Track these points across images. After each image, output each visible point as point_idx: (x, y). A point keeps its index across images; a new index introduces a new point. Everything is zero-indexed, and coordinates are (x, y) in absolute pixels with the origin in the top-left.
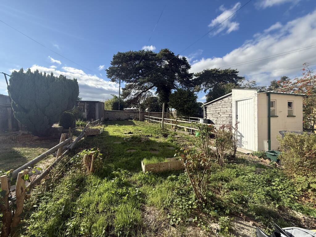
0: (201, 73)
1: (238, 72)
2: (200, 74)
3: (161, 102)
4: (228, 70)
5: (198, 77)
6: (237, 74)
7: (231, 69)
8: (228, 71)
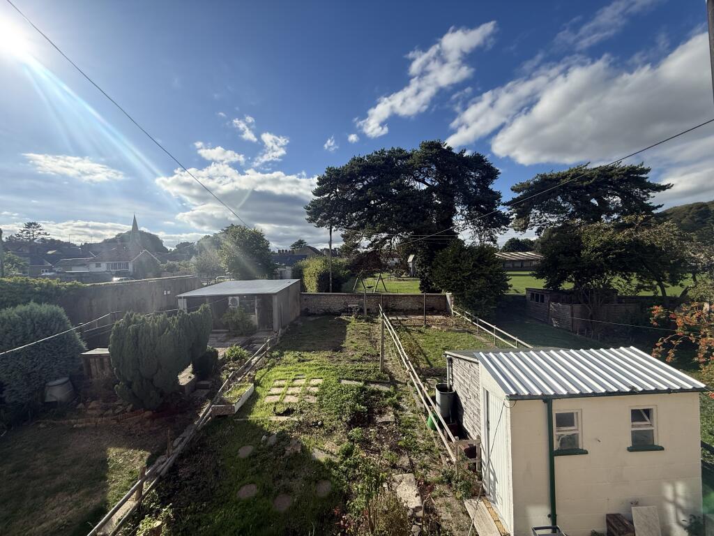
0: (531, 183)
1: (648, 170)
2: (529, 184)
3: (422, 267)
4: (612, 168)
5: (521, 193)
6: (644, 176)
7: (622, 165)
8: (613, 171)
